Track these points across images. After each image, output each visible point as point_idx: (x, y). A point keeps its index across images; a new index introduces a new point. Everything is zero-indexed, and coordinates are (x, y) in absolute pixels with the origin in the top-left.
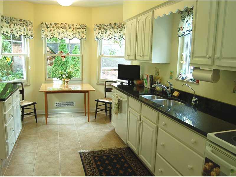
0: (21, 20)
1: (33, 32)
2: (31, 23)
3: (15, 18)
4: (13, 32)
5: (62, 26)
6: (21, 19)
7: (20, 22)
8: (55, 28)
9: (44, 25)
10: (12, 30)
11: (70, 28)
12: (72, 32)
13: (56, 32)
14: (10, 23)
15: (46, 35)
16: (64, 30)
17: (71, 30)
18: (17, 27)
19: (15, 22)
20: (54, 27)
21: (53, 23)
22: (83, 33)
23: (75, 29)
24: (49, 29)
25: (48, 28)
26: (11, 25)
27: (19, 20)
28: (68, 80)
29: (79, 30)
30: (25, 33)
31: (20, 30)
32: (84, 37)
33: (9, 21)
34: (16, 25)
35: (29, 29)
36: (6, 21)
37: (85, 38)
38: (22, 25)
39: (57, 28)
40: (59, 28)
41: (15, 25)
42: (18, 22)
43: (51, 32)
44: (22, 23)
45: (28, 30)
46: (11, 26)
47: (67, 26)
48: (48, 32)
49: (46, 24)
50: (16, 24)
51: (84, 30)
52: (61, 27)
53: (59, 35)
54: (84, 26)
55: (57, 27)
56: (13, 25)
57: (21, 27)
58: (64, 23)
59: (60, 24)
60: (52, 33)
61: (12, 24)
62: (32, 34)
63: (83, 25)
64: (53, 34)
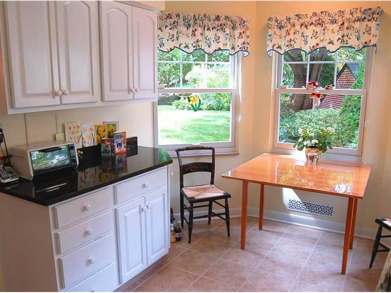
0: (218, 18)
1: (248, 40)
2: (243, 22)
3: (205, 15)
4: (200, 44)
5: (314, 19)
6: (218, 16)
7: (217, 22)
8: (298, 27)
9: (273, 23)
10: (197, 41)
11: (334, 22)
12: (338, 31)
13: (298, 36)
14: (193, 26)
15: (277, 46)
16: (318, 29)
17: (336, 27)
18: (210, 34)
19: (206, 22)
20: (294, 26)
21: (292, 15)
22: (369, 31)
23: (346, 25)
24: (284, 31)
25: (281, 27)
26: (196, 30)
27: (213, 17)
28: (317, 152)
29: (357, 25)
30: (226, 44)
31: (217, 39)
32: (371, 44)
33: (192, 22)
34: (208, 30)
35: (237, 35)
36: (186, 24)
37: (375, 45)
38: (222, 27)
39: (303, 27)
40: (306, 26)
41: (204, 29)
42: (212, 21)
43: (288, 38)
44: (221, 25)
45: (235, 39)
46: (196, 33)
47: (327, 18)
48: (282, 38)
49: (277, 21)
50: (206, 28)
51: (373, 24)
52: (312, 24)
53: (306, 42)
54: (373, 14)
55: (302, 25)
56: (200, 30)
57: (220, 34)
58: (318, 12)
59: (310, 14)
60: (291, 40)
61: (199, 28)
62: (246, 46)
63: (370, 9)
64: (292, 43)
